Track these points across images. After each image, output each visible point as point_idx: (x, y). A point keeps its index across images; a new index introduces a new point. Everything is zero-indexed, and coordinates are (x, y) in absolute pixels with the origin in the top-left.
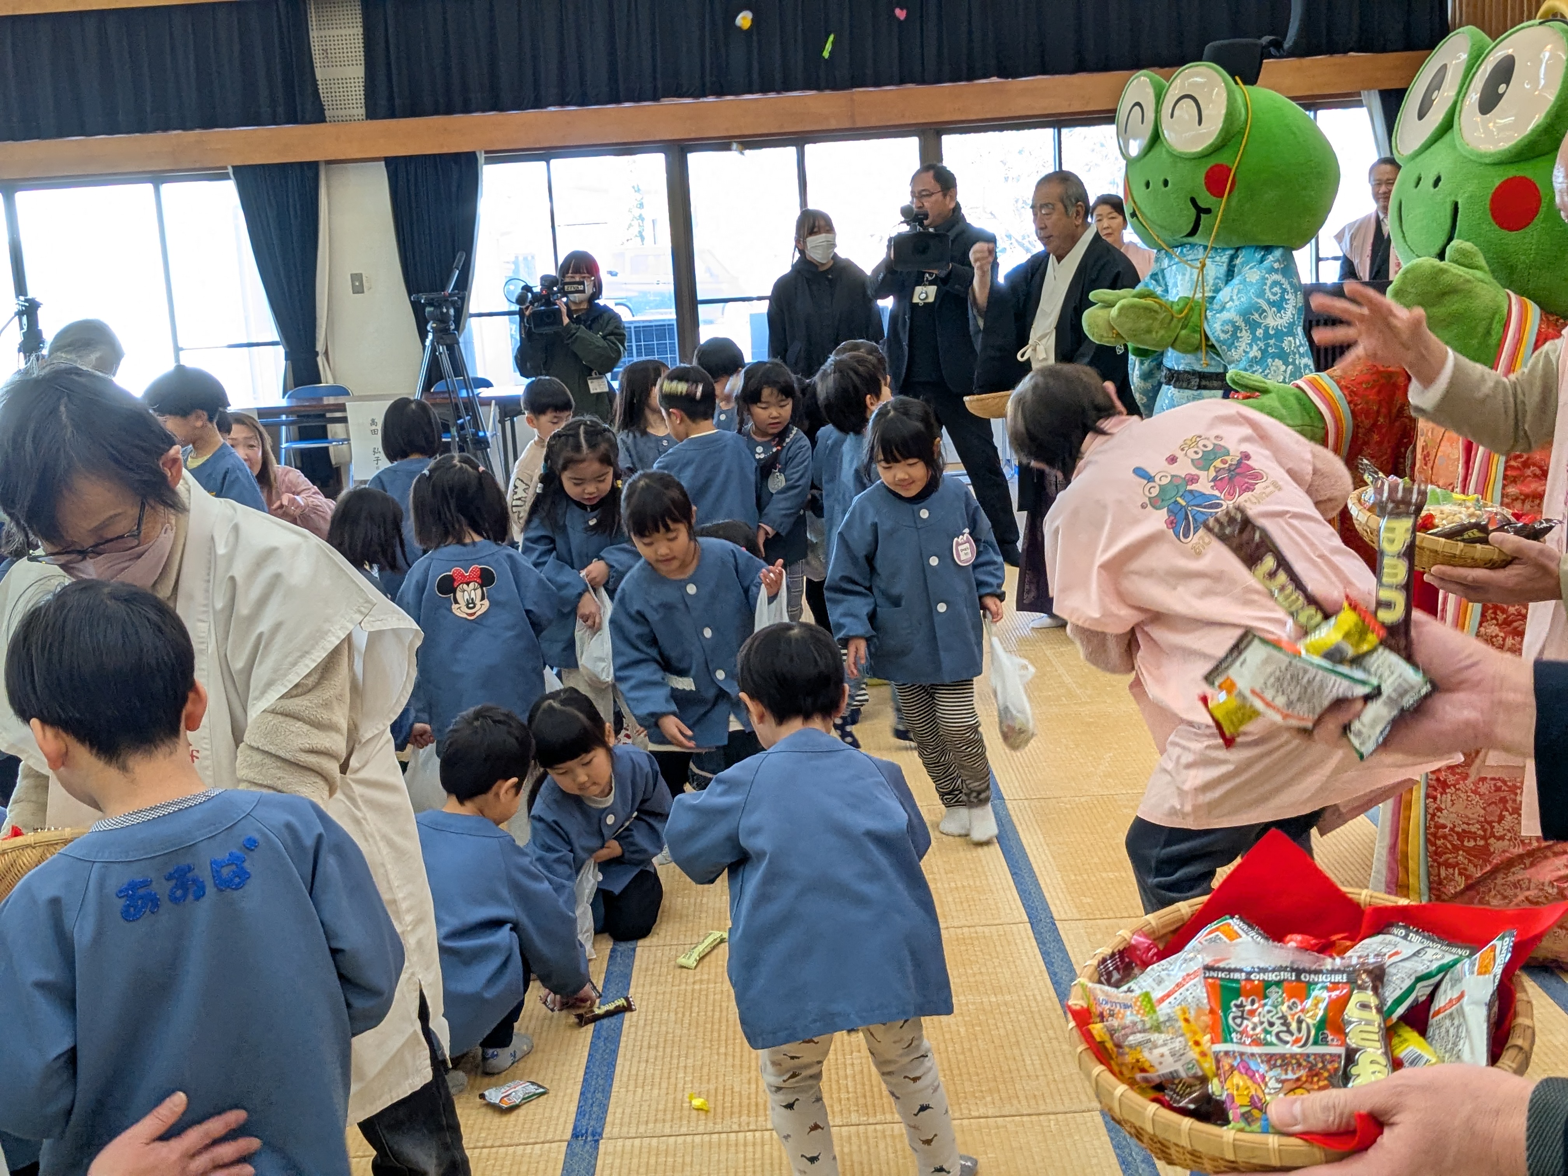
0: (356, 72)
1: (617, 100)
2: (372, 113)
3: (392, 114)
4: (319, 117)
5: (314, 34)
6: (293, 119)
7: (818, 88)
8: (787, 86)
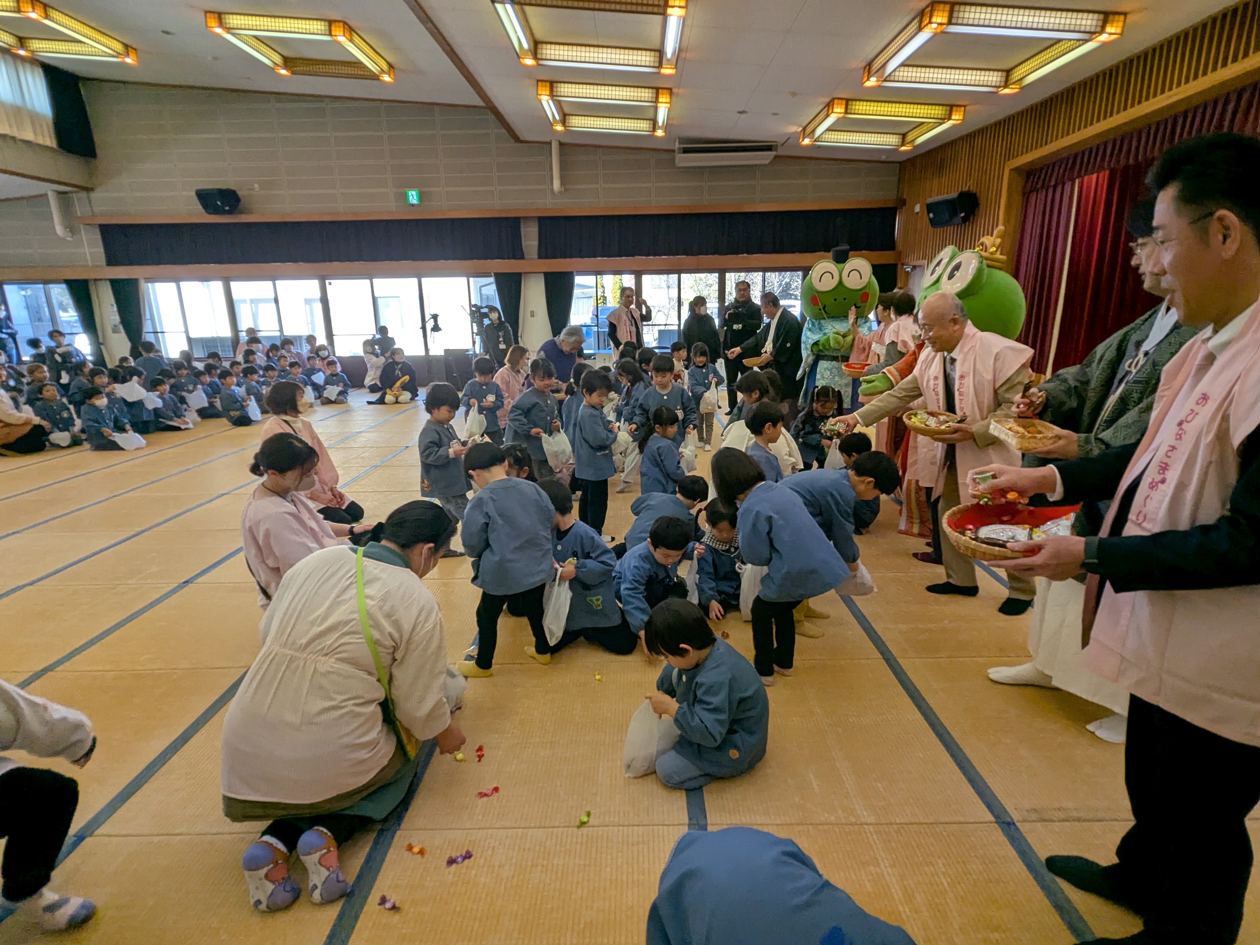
0: (535, 243)
1: (620, 256)
2: (540, 257)
3: (546, 258)
4: (522, 257)
5: (522, 229)
6: (514, 258)
7: (687, 255)
8: (677, 254)
